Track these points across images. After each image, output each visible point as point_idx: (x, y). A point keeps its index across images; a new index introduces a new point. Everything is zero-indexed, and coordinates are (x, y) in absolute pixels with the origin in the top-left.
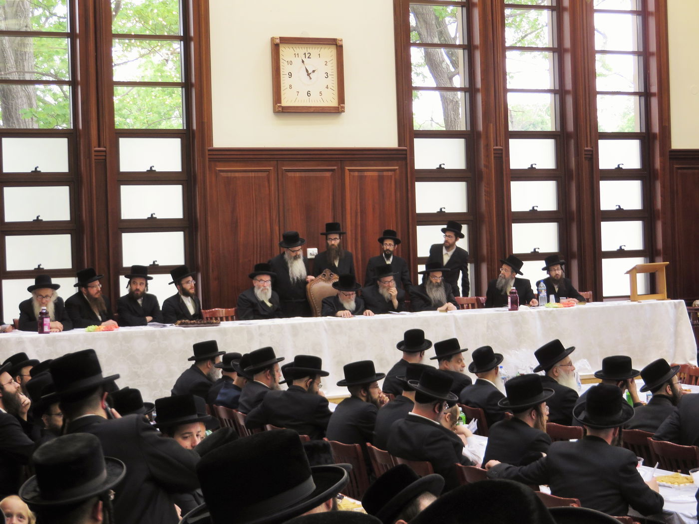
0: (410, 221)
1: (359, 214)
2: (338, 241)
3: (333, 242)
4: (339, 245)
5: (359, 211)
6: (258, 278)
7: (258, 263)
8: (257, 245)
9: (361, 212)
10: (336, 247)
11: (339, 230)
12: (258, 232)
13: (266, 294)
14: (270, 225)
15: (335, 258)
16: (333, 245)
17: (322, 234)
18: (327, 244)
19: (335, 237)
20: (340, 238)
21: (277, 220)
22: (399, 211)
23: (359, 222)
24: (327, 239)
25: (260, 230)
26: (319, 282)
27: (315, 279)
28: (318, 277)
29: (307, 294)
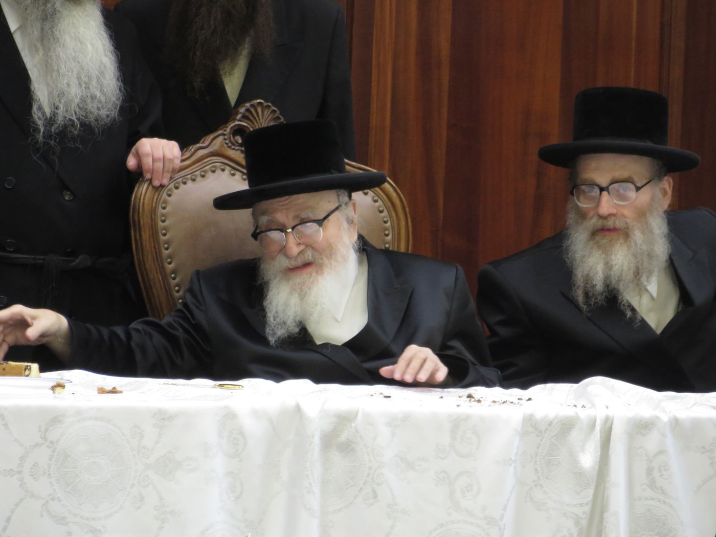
26: (210, 174)
27: (182, 155)
28: (198, 142)
29: (133, 237)
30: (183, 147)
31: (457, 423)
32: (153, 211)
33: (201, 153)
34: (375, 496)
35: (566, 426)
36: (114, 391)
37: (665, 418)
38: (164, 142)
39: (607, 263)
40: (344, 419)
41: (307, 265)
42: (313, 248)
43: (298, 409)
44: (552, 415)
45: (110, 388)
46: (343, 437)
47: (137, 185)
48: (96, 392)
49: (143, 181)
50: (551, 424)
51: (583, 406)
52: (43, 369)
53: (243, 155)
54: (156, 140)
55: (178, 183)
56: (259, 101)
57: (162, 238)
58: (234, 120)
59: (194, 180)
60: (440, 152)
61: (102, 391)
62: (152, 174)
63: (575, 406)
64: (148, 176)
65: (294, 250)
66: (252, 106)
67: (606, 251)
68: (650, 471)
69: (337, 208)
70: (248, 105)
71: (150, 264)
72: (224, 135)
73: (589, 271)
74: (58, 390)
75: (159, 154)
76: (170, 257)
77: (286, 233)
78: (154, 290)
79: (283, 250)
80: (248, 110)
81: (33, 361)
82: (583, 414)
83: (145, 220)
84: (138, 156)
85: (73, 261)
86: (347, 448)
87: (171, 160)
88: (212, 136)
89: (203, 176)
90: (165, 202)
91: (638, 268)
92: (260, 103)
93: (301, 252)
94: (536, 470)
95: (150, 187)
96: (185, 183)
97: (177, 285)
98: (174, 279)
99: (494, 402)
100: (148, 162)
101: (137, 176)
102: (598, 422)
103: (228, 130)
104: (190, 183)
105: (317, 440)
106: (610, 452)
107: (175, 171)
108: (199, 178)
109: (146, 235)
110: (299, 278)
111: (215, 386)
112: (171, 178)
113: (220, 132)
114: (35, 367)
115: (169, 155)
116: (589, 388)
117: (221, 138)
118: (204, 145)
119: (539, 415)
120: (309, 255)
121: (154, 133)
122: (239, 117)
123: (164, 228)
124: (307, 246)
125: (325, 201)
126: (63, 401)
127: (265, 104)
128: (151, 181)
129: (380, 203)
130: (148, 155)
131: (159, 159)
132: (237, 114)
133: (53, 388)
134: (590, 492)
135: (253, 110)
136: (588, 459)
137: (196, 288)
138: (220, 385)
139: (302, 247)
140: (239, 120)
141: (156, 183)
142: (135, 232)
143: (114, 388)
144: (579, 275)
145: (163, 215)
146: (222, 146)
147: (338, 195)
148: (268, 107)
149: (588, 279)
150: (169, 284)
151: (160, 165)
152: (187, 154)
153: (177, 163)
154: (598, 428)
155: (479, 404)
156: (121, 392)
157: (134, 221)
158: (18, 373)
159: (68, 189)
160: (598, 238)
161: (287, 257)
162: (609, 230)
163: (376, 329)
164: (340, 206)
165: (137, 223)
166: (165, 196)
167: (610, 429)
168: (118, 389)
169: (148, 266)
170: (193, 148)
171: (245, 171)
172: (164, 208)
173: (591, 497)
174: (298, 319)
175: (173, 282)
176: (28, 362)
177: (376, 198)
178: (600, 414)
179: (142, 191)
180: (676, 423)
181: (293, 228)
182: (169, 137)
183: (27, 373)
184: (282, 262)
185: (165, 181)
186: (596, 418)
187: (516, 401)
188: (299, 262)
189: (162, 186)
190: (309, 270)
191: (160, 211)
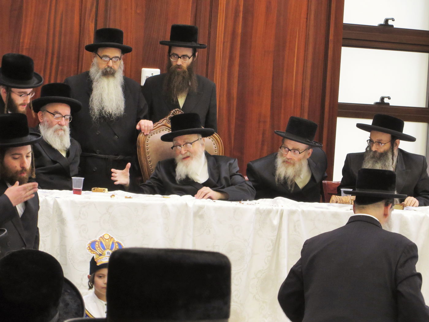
0: (331, 37)
1: (241, 15)
2: (189, 61)
3: (180, 62)
4: (190, 68)
5: (241, 8)
6: (52, 108)
7: (52, 82)
8: (53, 54)
9: (246, 12)
10: (184, 72)
11: (196, 41)
12: (58, 29)
13: (61, 138)
14: (80, 19)
15: (180, 91)
16: (179, 67)
17: (162, 43)
18: (170, 63)
19: (184, 53)
20: (194, 55)
21: (94, 10)
22: (312, 17)
23: (239, 30)
24: (170, 54)
25: (61, 27)
26: (162, 131)
27: (154, 125)
28: (158, 121)
29: (138, 150)
30: (154, 122)
31: (235, 210)
32: (144, 142)
33: (159, 125)
34: (210, 231)
35: (269, 212)
36: (130, 198)
37: (300, 210)
38: (148, 121)
39: (286, 172)
40: (201, 208)
41: (188, 157)
42: (189, 152)
43: (186, 205)
44: (265, 208)
45: (129, 197)
46: (200, 213)
47: (139, 134)
48: (124, 198)
49: (142, 133)
50: (264, 211)
51: (275, 206)
52: (109, 190)
53: (170, 125)
54: (145, 120)
55: (152, 134)
56: (177, 109)
57: (147, 151)
58: (170, 115)
59: (157, 133)
60: (233, 126)
61: (126, 197)
62: (144, 131)
63: (273, 206)
64: (143, 132)
65: (183, 152)
66: (175, 111)
67: (287, 168)
68: (295, 226)
69: (198, 140)
70: (174, 110)
71: (143, 158)
72: (167, 119)
73: (280, 172)
74: (113, 197)
75: (146, 125)
76: (149, 156)
77: (181, 147)
78: (144, 167)
79: (180, 152)
80: (174, 112)
81: (106, 188)
82: (274, 208)
83: (141, 145)
84: (140, 125)
85: (117, 157)
86: (202, 217)
87: (150, 127)
88: (163, 120)
89: (160, 132)
90: (148, 140)
91: (295, 175)
92: (178, 110)
93: (186, 153)
94: (260, 225)
95: (143, 135)
96: (154, 134)
97: (151, 165)
98: (150, 163)
99: (248, 204)
100: (143, 127)
101: (139, 131)
102: (279, 211)
103: (168, 118)
104: (156, 134)
105: (192, 214)
106: (283, 220)
107: (151, 130)
108: (158, 133)
109: (142, 149)
110: (186, 161)
111: (161, 197)
112: (150, 132)
113: (165, 118)
114: (106, 189)
115: (149, 125)
116: (278, 201)
117: (166, 120)
118: (160, 122)
119: (261, 208)
120: (188, 154)
121: (145, 118)
122: (171, 114)
123: (147, 148)
124: (188, 151)
125: (193, 137)
126: (114, 200)
127: (179, 110)
128: (144, 133)
129: (214, 141)
130: (143, 125)
131: (146, 126)
132: (171, 113)
133: (111, 196)
134: (276, 233)
135: (175, 112)
136: (276, 222)
137: (158, 167)
138: (163, 197)
139: (186, 151)
140: (171, 115)
141: (145, 134)
142: (138, 149)
143: (130, 197)
144: (278, 172)
145: (147, 144)
146: (166, 123)
147: (198, 136)
148: (180, 111)
149: (279, 175)
150: (148, 165)
151: (146, 128)
152: (155, 125)
153: (152, 128)
154: (279, 212)
155: (243, 204)
156: (132, 198)
157: (138, 145)
158: (101, 191)
159: (116, 135)
160: (285, 163)
161: (182, 154)
162: (289, 162)
163: (212, 179)
164: (199, 139)
165: (139, 146)
166: (148, 138)
167: (283, 213)
168: (131, 197)
169: (142, 159)
170: (157, 123)
171: (171, 130)
172: (147, 142)
173: (276, 234)
174: (185, 174)
175: (150, 164)
176: (105, 188)
177: (213, 140)
178: (280, 208)
179: (141, 136)
180: (303, 212)
181: (183, 145)
182: (150, 120)
183: (104, 191)
184: (180, 156)
185: (148, 133)
186: (278, 210)
187: (254, 204)
188: (185, 156)
189: (147, 135)
190: (189, 159)
191: (146, 142)
